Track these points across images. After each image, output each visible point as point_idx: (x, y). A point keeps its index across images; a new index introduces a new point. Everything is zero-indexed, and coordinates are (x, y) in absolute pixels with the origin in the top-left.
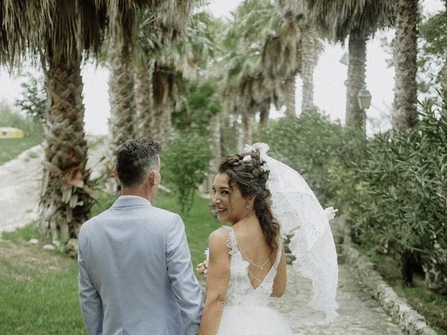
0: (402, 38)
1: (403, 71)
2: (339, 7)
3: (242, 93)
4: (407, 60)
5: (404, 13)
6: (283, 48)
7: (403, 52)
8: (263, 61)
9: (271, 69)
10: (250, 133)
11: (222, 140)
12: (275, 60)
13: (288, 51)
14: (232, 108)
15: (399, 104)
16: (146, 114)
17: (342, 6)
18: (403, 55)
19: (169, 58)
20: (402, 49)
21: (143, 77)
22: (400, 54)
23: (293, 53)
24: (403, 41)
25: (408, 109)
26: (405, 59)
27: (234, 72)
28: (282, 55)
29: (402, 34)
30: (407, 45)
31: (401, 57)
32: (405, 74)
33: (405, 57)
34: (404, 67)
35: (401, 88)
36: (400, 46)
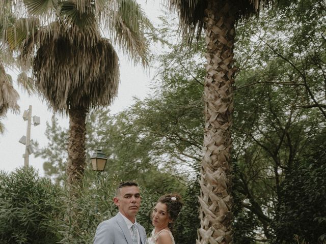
2: (73, 71)
4: (228, 110)
5: (225, 53)
7: (224, 100)
15: (216, 163)
17: (75, 71)
20: (222, 97)
22: (218, 102)
24: (223, 87)
26: (226, 109)
29: (222, 78)
30: (227, 92)
31: (220, 106)
32: (225, 127)
33: (226, 106)
34: (224, 119)
35: (221, 144)
36: (219, 93)
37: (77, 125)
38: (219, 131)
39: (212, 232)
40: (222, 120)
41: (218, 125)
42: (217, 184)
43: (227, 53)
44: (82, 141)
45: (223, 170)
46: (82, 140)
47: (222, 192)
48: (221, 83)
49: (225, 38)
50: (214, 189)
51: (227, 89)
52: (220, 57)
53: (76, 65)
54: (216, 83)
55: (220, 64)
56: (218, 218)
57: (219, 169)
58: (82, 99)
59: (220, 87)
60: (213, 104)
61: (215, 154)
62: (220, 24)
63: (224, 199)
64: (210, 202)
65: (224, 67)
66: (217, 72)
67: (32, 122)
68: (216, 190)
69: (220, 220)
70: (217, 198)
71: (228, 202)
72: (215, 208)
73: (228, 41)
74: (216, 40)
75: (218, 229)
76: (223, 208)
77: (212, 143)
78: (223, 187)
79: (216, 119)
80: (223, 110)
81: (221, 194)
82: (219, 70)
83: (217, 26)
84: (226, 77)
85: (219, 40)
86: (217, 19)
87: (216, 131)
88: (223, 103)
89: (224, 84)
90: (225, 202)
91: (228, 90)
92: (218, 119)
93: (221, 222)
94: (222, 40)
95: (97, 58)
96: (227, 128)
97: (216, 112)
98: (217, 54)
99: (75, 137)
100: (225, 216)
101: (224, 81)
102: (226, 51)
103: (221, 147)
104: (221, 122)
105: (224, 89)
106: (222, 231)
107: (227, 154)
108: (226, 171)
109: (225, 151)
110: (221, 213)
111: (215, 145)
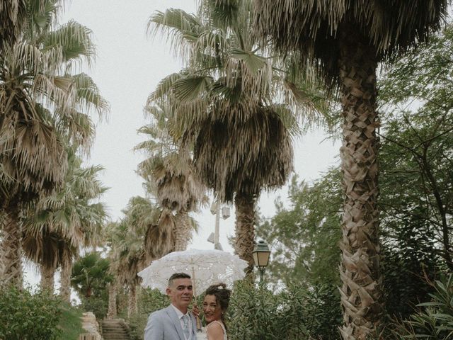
0: (357, 146)
1: (361, 194)
2: (230, 154)
3: (130, 269)
4: (367, 176)
5: (360, 107)
6: (161, 234)
7: (360, 165)
8: (146, 244)
9: (151, 249)
10: (136, 298)
11: (117, 303)
12: (155, 242)
13: (165, 235)
14: (123, 280)
15: (354, 244)
16: (13, 268)
17: (232, 154)
18: (361, 170)
19: (57, 225)
20: (358, 161)
21: (11, 229)
22: (355, 168)
23: (169, 237)
24: (360, 149)
25: (370, 252)
26: (364, 176)
27: (124, 253)
28: (160, 239)
29: (358, 138)
30: (366, 154)
31: (357, 173)
32: (365, 198)
33: (365, 172)
34: (362, 188)
35: (359, 219)
36: (355, 157)
37: (244, 215)
38: (357, 203)
39: (352, 329)
40: (361, 190)
41: (355, 196)
42: (356, 269)
43: (364, 107)
44: (250, 233)
45: (364, 250)
46: (249, 231)
47: (364, 278)
48: (356, 145)
49: (360, 89)
50: (353, 275)
51: (365, 150)
52: (355, 114)
53: (233, 146)
54: (351, 145)
55: (354, 121)
56: (360, 312)
57: (359, 250)
58: (244, 184)
59: (356, 149)
60: (349, 171)
61: (353, 232)
62: (352, 74)
63: (368, 287)
64: (349, 292)
65: (359, 124)
66: (352, 132)
67: (221, 215)
68: (356, 276)
69: (363, 313)
70: (357, 286)
71: (373, 291)
72: (355, 299)
73: (364, 92)
74: (349, 95)
75: (359, 325)
76: (366, 298)
77: (350, 219)
78: (364, 271)
79: (353, 190)
80: (361, 176)
81: (362, 280)
82: (354, 129)
83: (350, 78)
84: (363, 136)
85: (352, 93)
86: (349, 69)
87: (354, 204)
88: (360, 169)
89: (361, 145)
90: (368, 291)
91: (367, 151)
92: (356, 189)
93: (364, 317)
94: (356, 92)
95: (257, 133)
96: (368, 198)
97: (352, 180)
98: (351, 110)
99: (242, 229)
100: (369, 308)
101: (361, 142)
102: (362, 105)
103: (360, 223)
104: (359, 191)
105: (361, 152)
106: (365, 328)
107: (367, 231)
108: (368, 252)
109: (365, 227)
110: (364, 304)
111: (353, 221)
